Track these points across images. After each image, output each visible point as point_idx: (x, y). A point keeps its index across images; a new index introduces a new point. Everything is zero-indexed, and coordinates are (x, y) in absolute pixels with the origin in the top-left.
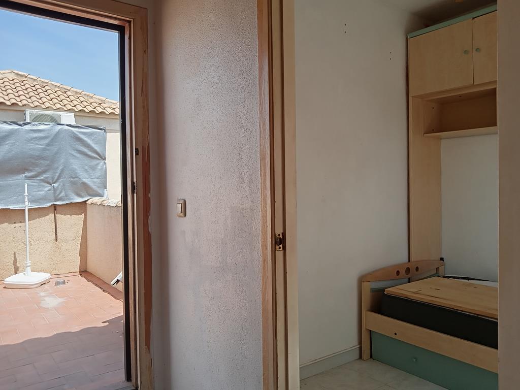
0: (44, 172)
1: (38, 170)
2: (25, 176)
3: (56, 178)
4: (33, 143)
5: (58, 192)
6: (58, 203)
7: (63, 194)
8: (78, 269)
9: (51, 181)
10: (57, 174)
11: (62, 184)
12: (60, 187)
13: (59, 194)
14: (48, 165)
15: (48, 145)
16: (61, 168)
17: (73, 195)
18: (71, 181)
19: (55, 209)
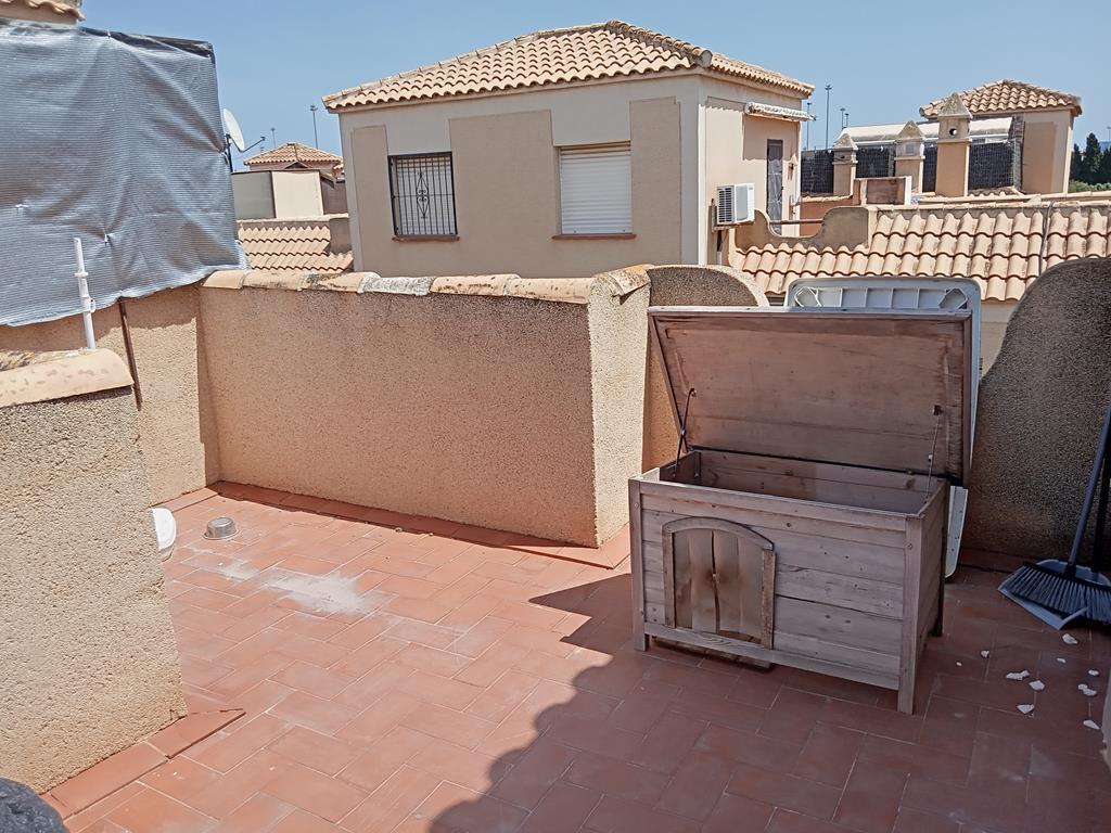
0: (78, 196)
1: (62, 188)
2: (27, 212)
3: (114, 212)
4: (32, 96)
5: (126, 258)
6: (132, 293)
7: (140, 263)
8: (204, 479)
9: (100, 225)
10: (117, 203)
11: (133, 235)
12: (129, 242)
13: (132, 263)
14: (88, 173)
15: (79, 103)
16: (123, 179)
17: (166, 263)
18: (156, 223)
19: (123, 314)
